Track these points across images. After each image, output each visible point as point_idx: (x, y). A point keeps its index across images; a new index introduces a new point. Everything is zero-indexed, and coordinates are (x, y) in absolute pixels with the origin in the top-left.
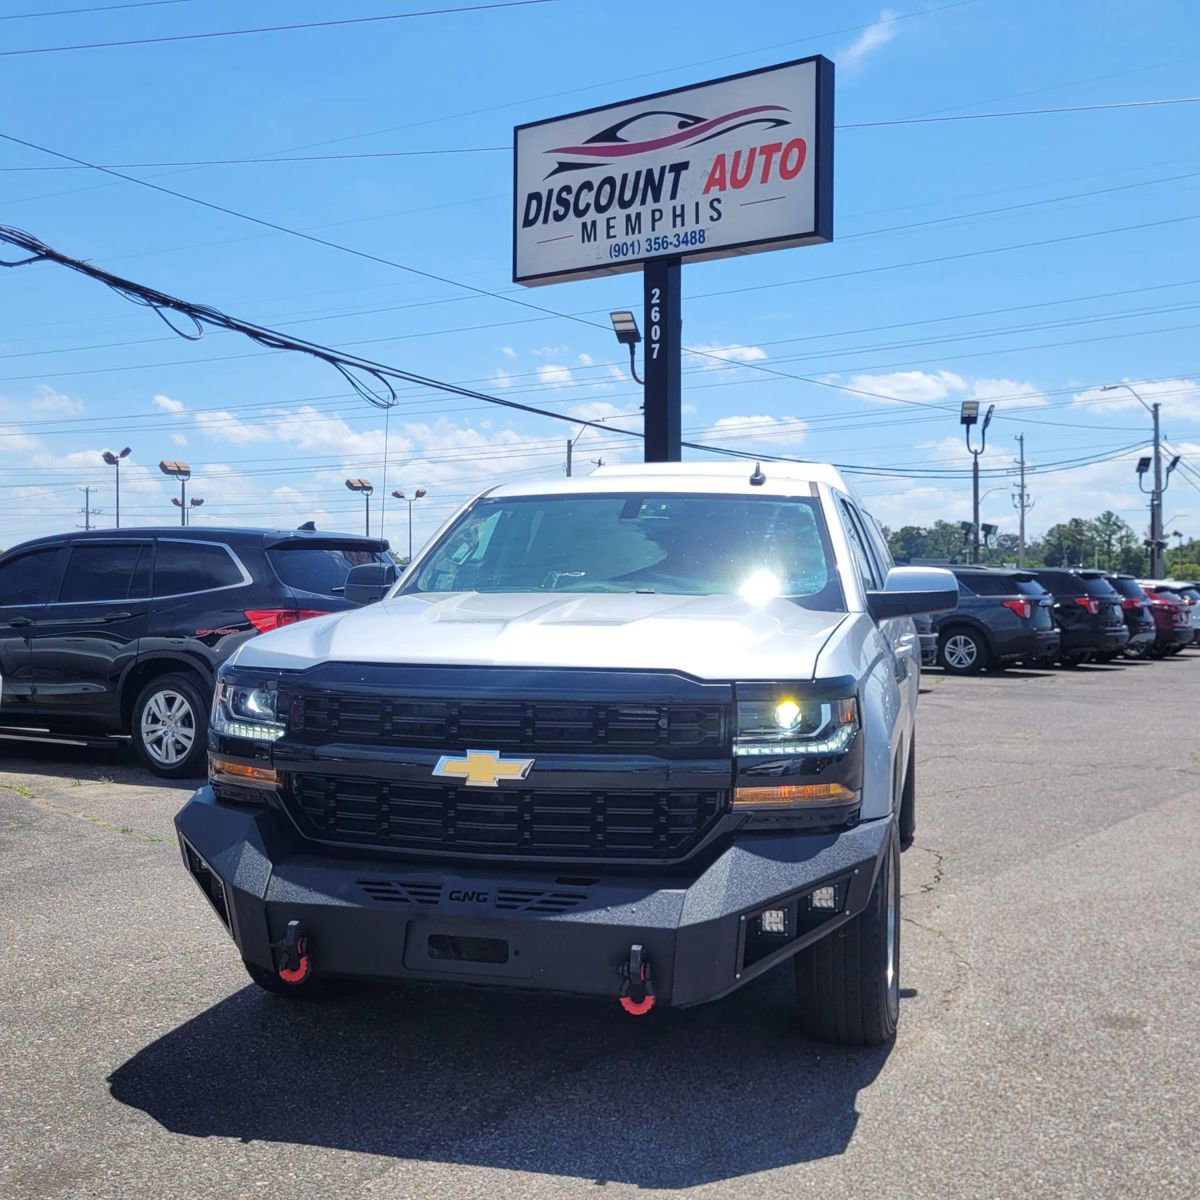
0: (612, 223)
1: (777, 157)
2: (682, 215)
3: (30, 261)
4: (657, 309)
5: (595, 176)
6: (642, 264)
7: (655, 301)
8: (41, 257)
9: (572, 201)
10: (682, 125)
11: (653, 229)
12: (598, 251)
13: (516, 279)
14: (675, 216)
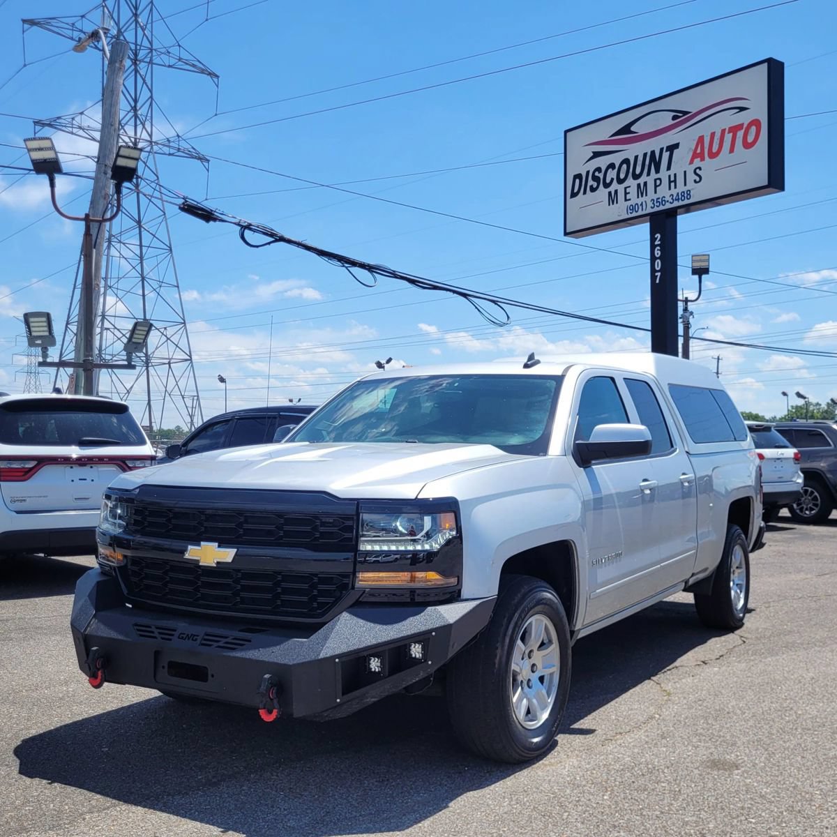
0: (628, 190)
1: (740, 134)
2: (675, 181)
3: (269, 243)
4: (658, 248)
5: (616, 159)
6: (648, 217)
7: (657, 242)
8: (276, 241)
9: (602, 177)
10: (674, 118)
11: (656, 192)
12: (619, 211)
13: (566, 234)
14: (670, 182)
